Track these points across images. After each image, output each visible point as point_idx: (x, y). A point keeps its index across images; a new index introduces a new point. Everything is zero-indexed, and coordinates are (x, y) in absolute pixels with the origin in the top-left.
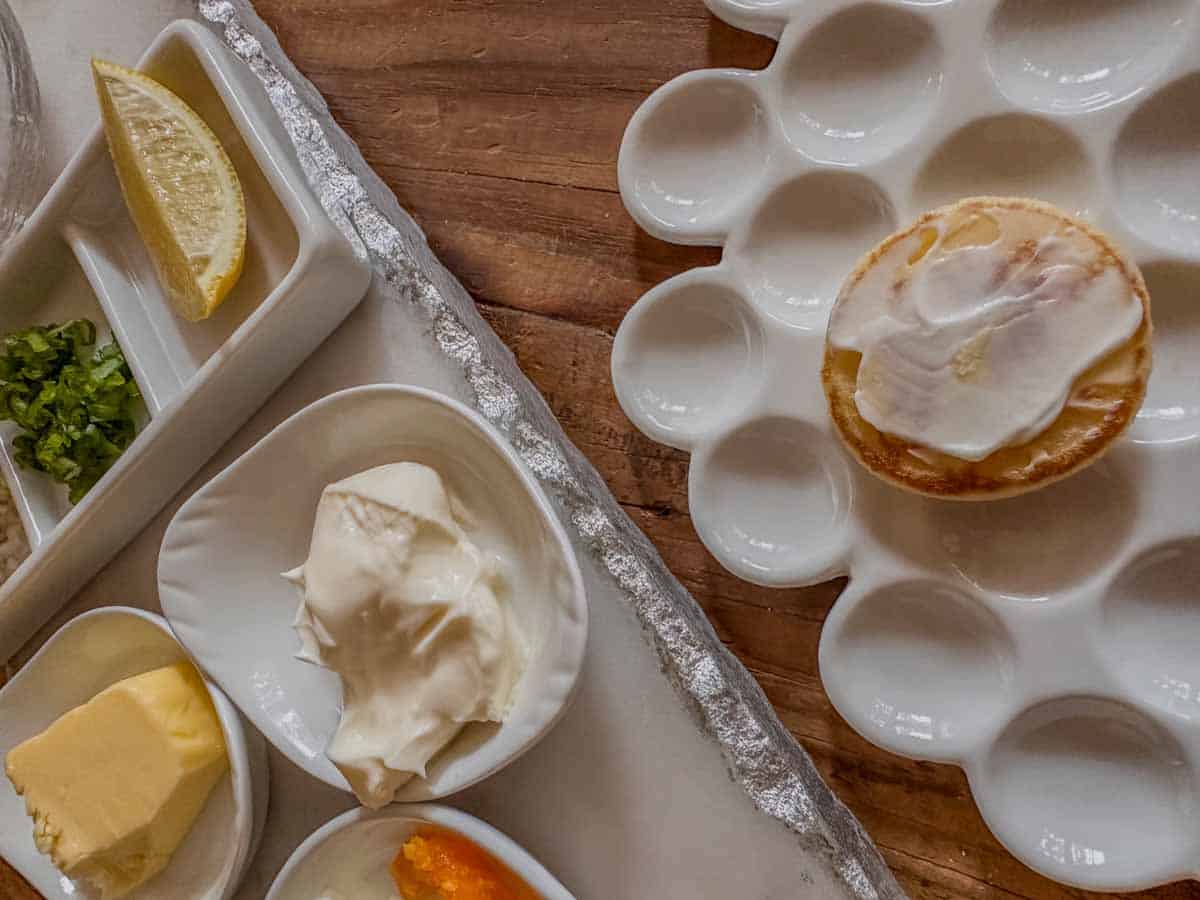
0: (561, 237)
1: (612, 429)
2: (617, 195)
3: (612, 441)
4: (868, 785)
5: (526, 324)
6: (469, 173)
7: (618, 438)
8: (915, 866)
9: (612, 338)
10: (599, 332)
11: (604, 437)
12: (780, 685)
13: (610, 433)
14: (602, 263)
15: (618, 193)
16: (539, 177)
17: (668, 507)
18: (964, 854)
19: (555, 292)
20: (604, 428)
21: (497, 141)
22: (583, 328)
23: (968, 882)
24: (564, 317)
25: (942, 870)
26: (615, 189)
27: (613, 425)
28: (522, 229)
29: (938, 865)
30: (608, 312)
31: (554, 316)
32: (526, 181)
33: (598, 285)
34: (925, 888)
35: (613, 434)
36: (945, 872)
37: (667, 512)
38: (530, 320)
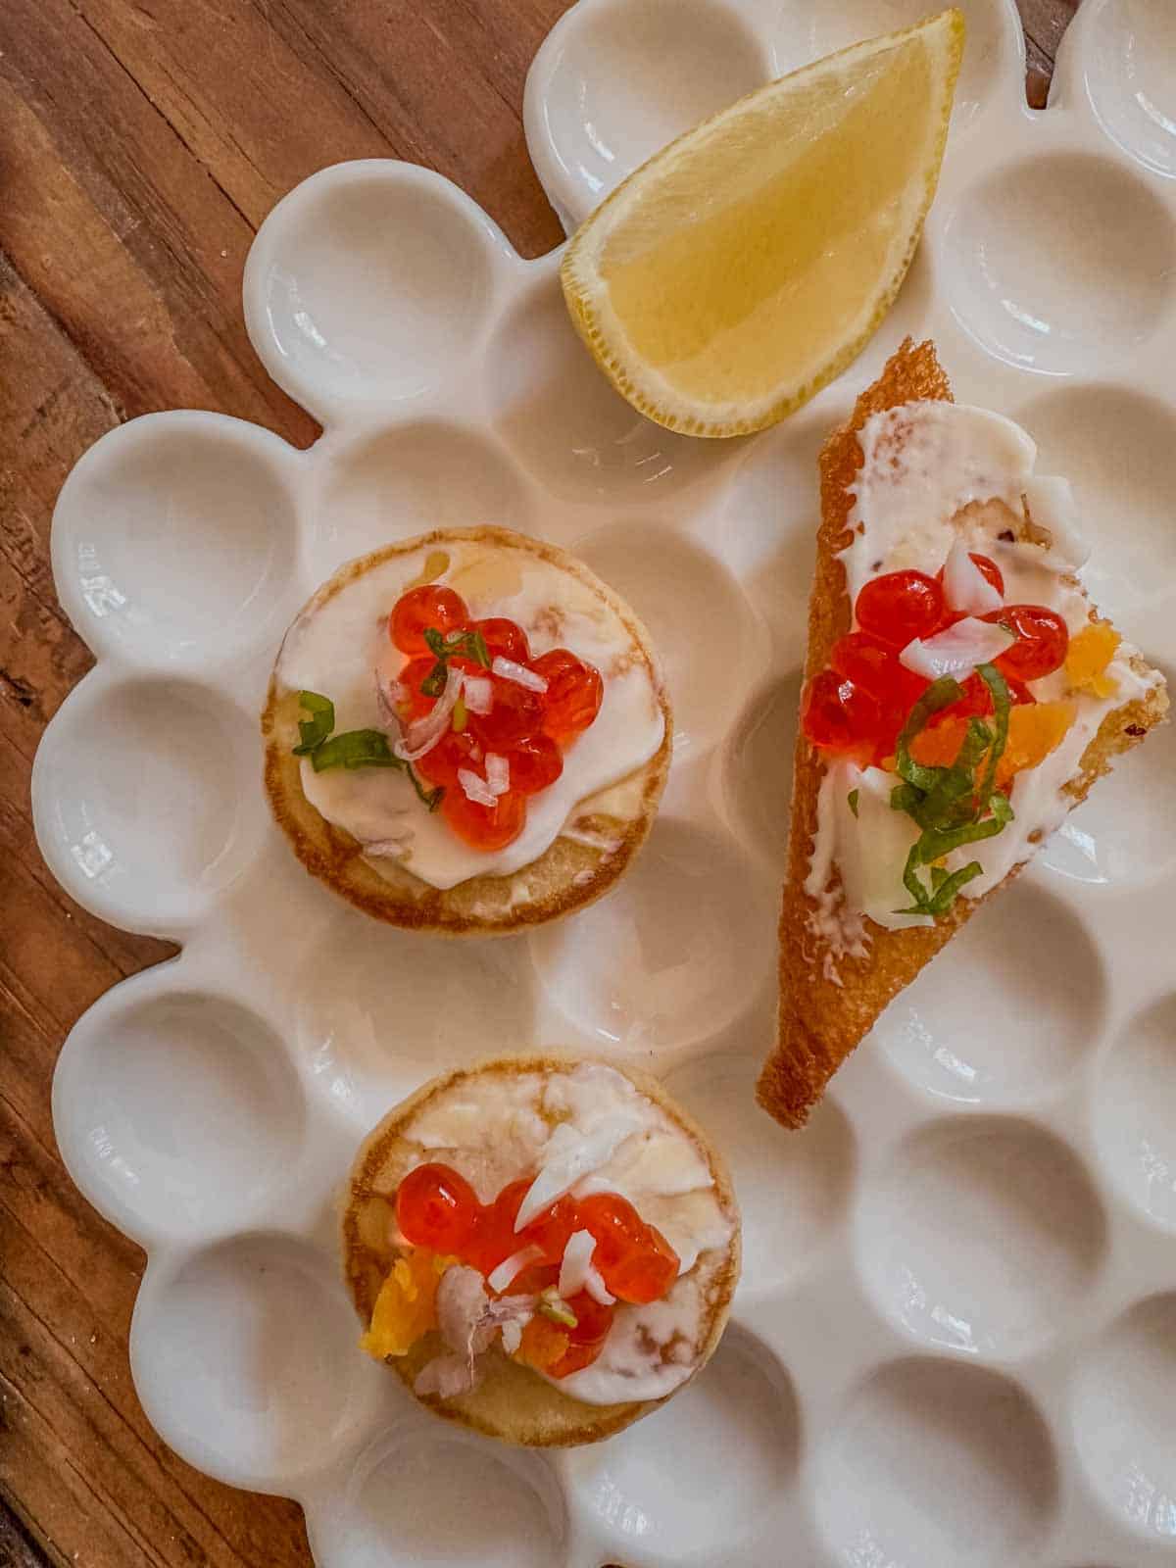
0: (146, 224)
1: (29, 540)
2: (252, 233)
3: (18, 554)
4: (38, 1200)
5: (13, 300)
6: (83, 16)
7: (30, 557)
8: (26, 1325)
9: (115, 417)
10: (104, 395)
11: (11, 540)
12: (16, 1018)
13: (23, 544)
14: (173, 310)
15: (256, 232)
16: (174, 116)
17: (33, 697)
18: (93, 1340)
19: (80, 292)
20: (21, 530)
21: (154, 11)
22: (87, 374)
23: (75, 1372)
24: (71, 336)
25: (56, 1344)
26: (256, 227)
27: (35, 535)
28: (100, 166)
29: (55, 1338)
30: (134, 380)
31: (62, 325)
32: (153, 104)
33: (145, 334)
34: (21, 1357)
35: (26, 547)
36: (57, 1350)
37: (27, 702)
38: (22, 297)
